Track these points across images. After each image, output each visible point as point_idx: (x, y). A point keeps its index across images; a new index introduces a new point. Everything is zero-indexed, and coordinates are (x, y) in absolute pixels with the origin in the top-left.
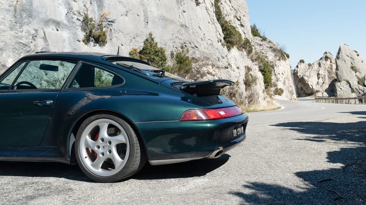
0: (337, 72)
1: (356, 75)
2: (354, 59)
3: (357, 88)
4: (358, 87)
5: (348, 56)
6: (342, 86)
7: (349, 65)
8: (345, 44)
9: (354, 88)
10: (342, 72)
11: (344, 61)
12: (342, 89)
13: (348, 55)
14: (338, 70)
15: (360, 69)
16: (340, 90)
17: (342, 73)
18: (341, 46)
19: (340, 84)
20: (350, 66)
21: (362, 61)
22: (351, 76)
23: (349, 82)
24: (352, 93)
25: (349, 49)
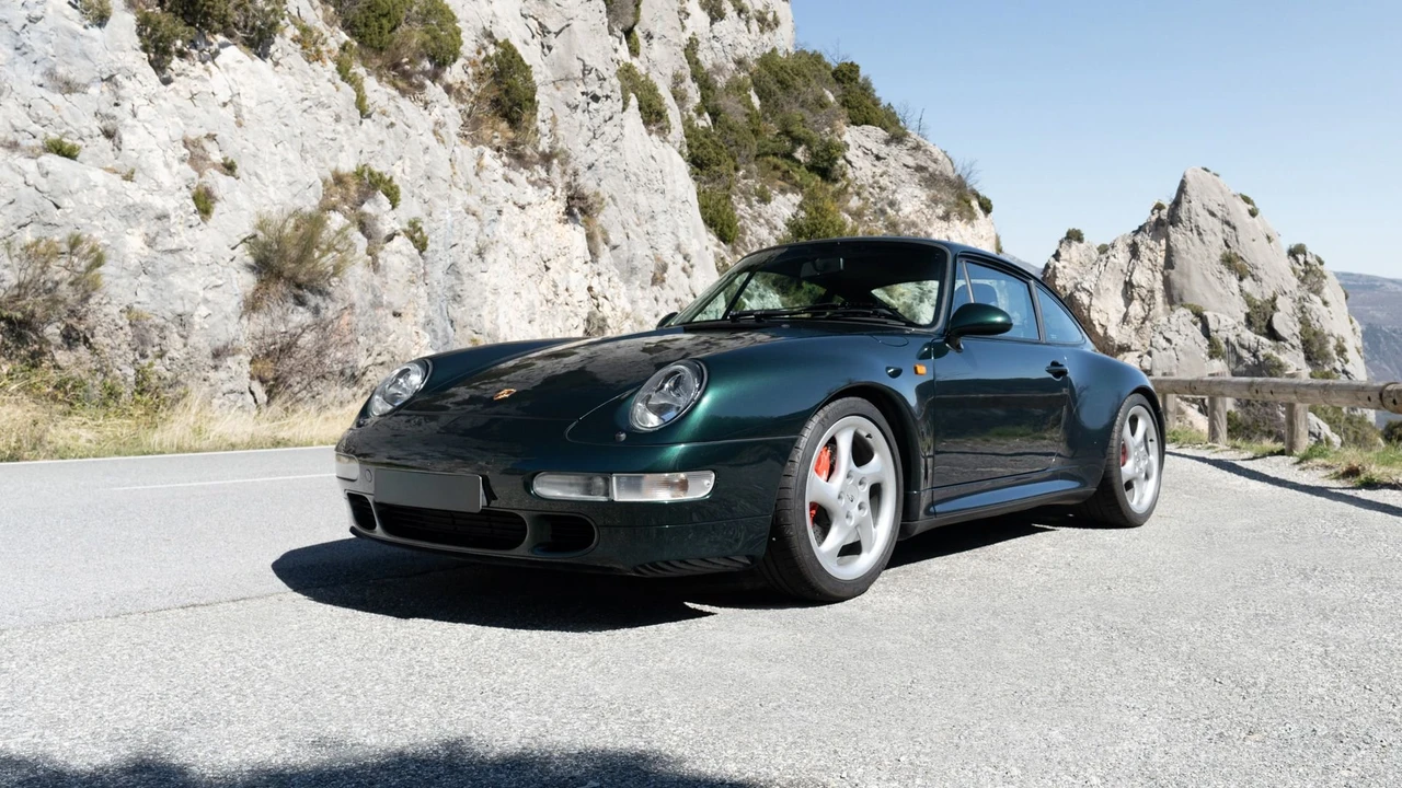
0: (1169, 274)
1: (1241, 291)
2: (1234, 228)
3: (1233, 339)
4: (1238, 335)
5: (1212, 214)
6: (1174, 328)
7: (1217, 250)
8: (1205, 169)
9: (1220, 337)
10: (1188, 277)
11: (1195, 232)
12: (1174, 343)
13: (1215, 209)
14: (1173, 268)
15: (1257, 268)
16: (1165, 344)
17: (1185, 281)
18: (1189, 174)
19: (1166, 323)
20: (1220, 253)
21: (1268, 238)
22: (1223, 291)
23: (1205, 313)
24: (1211, 357)
25: (1220, 188)
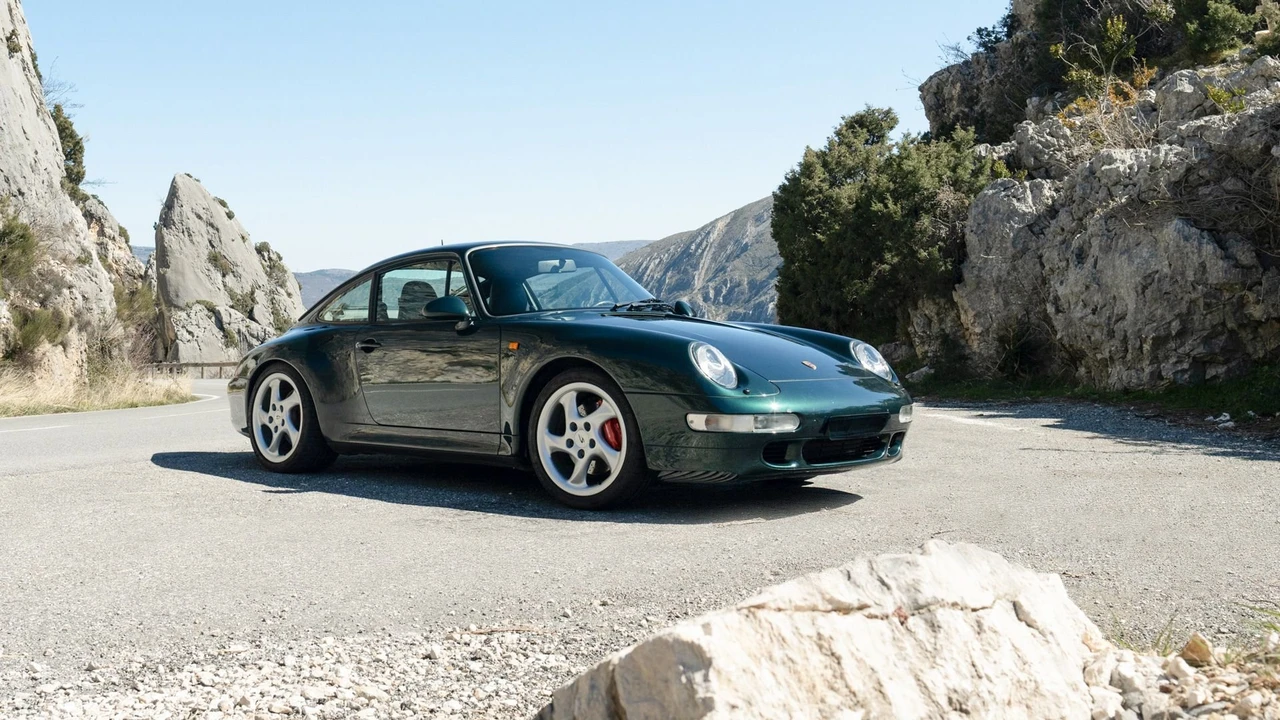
0: (165, 272)
1: (225, 286)
2: (217, 230)
3: (243, 330)
4: (247, 326)
5: (199, 217)
6: (194, 323)
7: (205, 251)
8: (188, 175)
9: (233, 328)
10: (183, 274)
11: (186, 233)
12: (196, 335)
13: (201, 212)
14: (168, 267)
15: (237, 266)
16: (189, 337)
17: (180, 278)
18: (178, 179)
19: (186, 317)
20: (207, 252)
21: (243, 238)
22: (211, 287)
23: (217, 308)
24: (227, 346)
25: (203, 193)
